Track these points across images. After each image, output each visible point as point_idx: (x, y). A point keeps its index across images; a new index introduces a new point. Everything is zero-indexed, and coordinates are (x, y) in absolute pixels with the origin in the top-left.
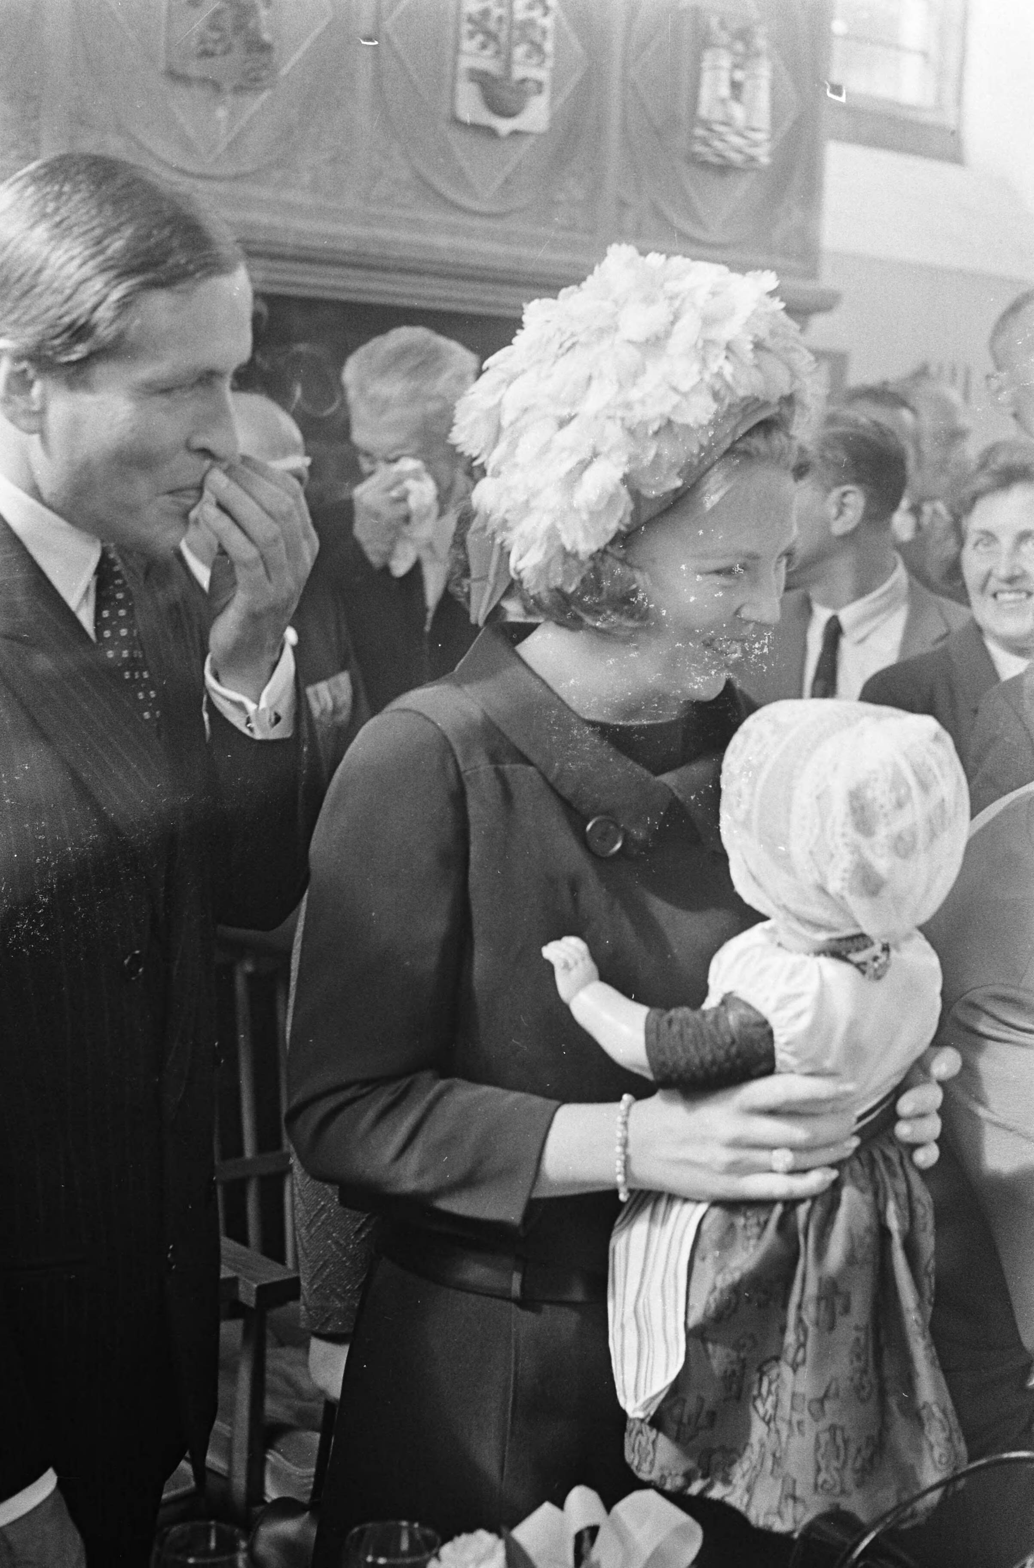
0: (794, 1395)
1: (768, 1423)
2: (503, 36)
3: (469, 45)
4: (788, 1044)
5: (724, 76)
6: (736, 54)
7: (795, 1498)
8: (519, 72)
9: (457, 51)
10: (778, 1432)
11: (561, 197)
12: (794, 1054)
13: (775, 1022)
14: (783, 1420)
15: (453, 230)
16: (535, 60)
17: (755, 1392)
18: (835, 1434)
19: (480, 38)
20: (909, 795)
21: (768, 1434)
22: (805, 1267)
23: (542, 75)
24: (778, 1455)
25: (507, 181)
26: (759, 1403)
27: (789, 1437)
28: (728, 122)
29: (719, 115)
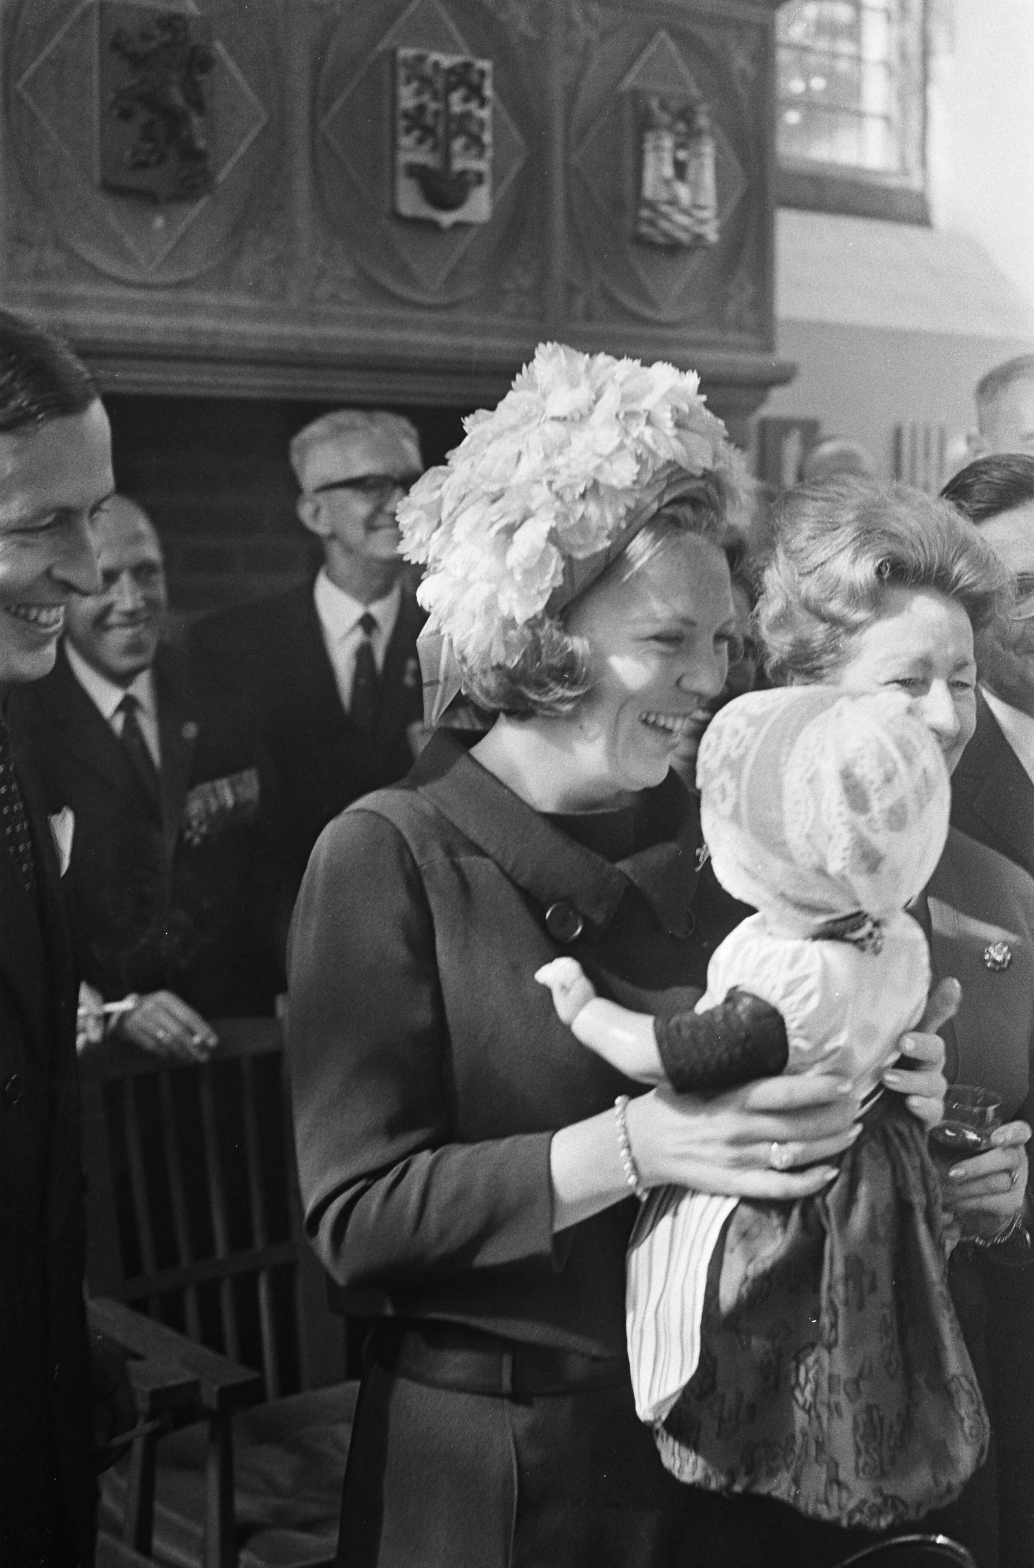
0: (831, 1377)
1: (808, 1412)
2: (440, 130)
3: (406, 141)
4: (800, 1027)
5: (667, 157)
6: (678, 134)
7: (839, 1484)
8: (458, 164)
9: (395, 146)
10: (819, 1417)
11: (507, 285)
12: (806, 1038)
13: (784, 1008)
14: (823, 1403)
15: (400, 324)
16: (474, 151)
17: (793, 1382)
18: (871, 1412)
19: (416, 133)
20: (895, 771)
21: (810, 1423)
22: (832, 1247)
23: (482, 166)
24: (820, 1440)
25: (453, 273)
26: (798, 1394)
27: (829, 1419)
28: (673, 202)
29: (664, 195)
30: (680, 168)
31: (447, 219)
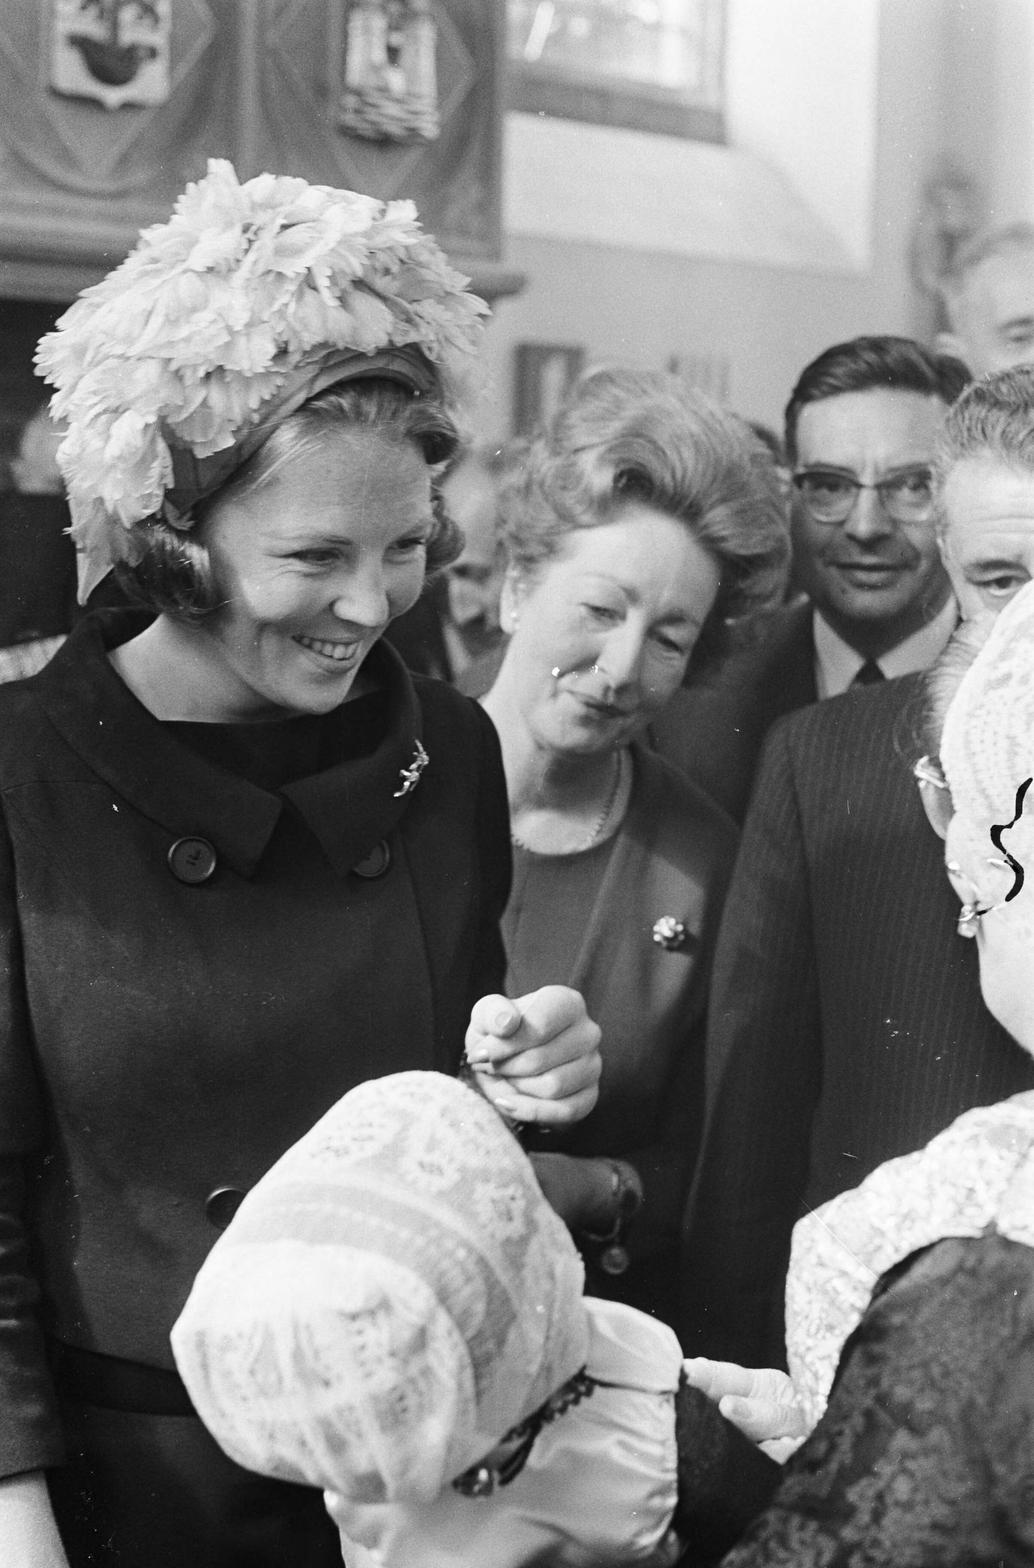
3: (66, 8)
5: (378, 39)
6: (391, 15)
8: (127, 37)
9: (52, 12)
15: (56, 211)
16: (147, 22)
23: (158, 39)
28: (384, 90)
29: (372, 81)
30: (393, 54)
31: (113, 96)
